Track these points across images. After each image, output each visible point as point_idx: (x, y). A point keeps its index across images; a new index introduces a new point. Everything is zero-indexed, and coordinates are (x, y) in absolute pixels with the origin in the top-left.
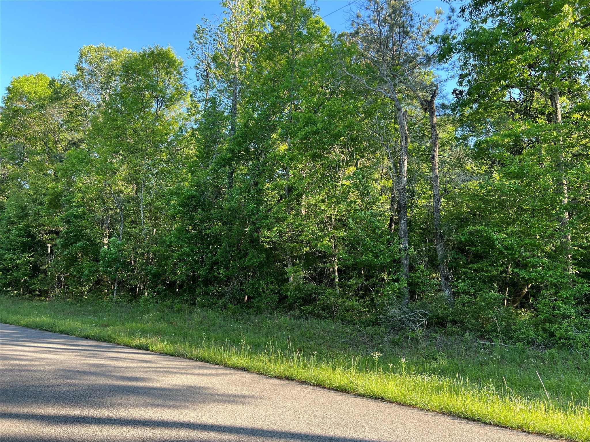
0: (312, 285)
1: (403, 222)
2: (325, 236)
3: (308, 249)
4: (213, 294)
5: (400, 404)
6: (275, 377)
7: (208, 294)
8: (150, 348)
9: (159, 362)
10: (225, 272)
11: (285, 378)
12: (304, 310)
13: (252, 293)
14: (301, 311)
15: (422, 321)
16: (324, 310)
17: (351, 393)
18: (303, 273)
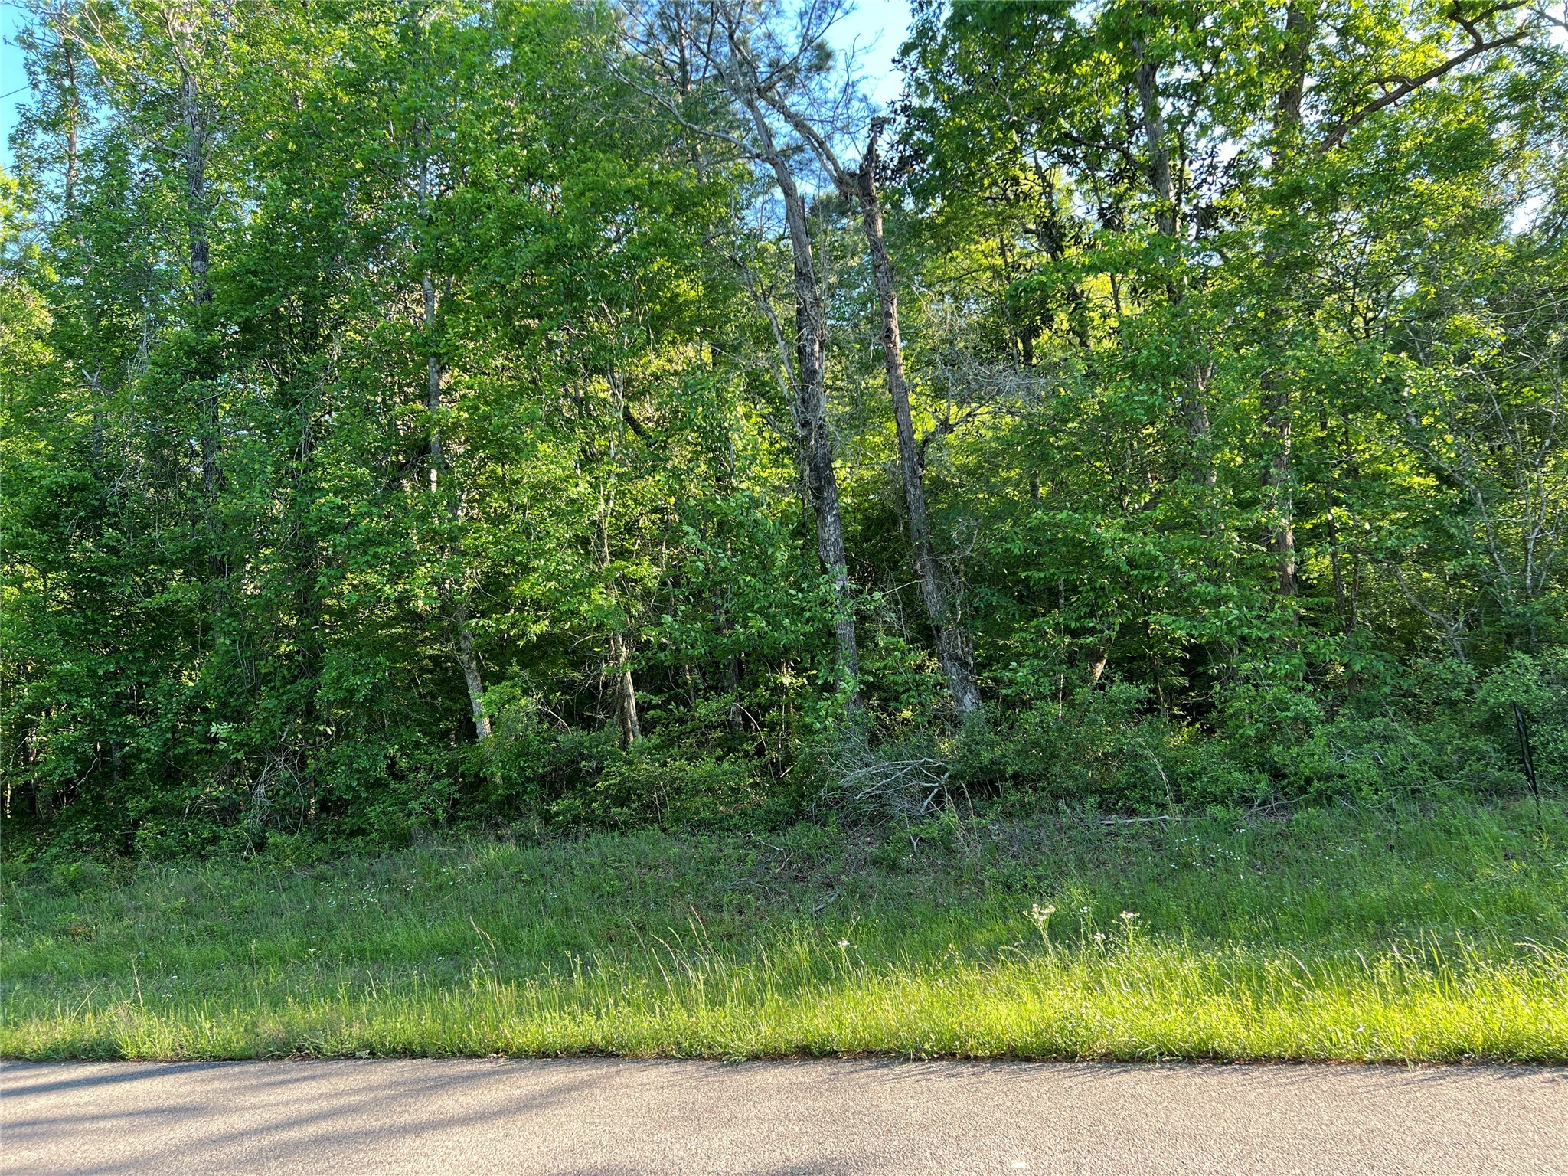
0: (571, 736)
1: (830, 519)
2: (593, 579)
3: (542, 627)
4: (195, 811)
5: (1280, 1060)
6: (754, 1057)
7: (180, 812)
8: (129, 1050)
9: (240, 1101)
10: (237, 730)
11: (796, 1053)
12: (557, 814)
13: (349, 788)
14: (547, 818)
15: (933, 788)
16: (622, 802)
17: (1084, 1059)
18: (529, 703)
